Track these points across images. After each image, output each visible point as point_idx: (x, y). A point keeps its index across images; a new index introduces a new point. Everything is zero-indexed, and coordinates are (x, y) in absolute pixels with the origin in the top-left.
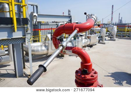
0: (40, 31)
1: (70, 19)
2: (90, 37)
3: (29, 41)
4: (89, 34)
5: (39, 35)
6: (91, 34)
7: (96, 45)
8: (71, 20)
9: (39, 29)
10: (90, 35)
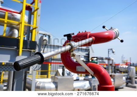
0: (50, 64)
1: (87, 53)
2: (114, 76)
3: (34, 70)
4: (112, 72)
5: (48, 70)
6: (115, 73)
7: (122, 88)
8: (89, 54)
9: (49, 63)
10: (113, 74)
